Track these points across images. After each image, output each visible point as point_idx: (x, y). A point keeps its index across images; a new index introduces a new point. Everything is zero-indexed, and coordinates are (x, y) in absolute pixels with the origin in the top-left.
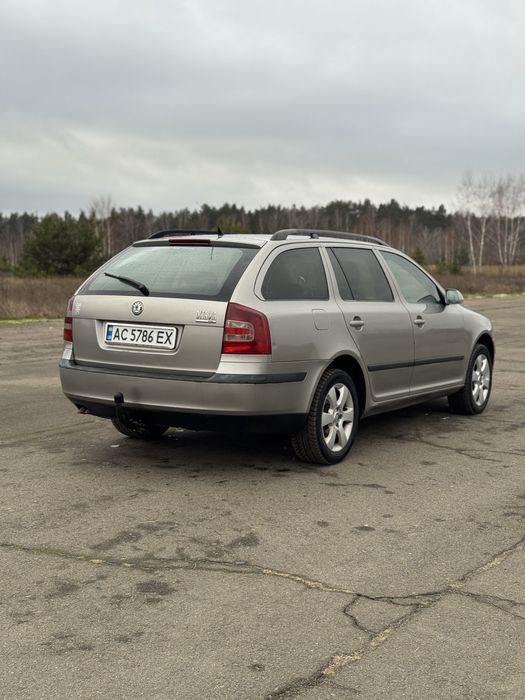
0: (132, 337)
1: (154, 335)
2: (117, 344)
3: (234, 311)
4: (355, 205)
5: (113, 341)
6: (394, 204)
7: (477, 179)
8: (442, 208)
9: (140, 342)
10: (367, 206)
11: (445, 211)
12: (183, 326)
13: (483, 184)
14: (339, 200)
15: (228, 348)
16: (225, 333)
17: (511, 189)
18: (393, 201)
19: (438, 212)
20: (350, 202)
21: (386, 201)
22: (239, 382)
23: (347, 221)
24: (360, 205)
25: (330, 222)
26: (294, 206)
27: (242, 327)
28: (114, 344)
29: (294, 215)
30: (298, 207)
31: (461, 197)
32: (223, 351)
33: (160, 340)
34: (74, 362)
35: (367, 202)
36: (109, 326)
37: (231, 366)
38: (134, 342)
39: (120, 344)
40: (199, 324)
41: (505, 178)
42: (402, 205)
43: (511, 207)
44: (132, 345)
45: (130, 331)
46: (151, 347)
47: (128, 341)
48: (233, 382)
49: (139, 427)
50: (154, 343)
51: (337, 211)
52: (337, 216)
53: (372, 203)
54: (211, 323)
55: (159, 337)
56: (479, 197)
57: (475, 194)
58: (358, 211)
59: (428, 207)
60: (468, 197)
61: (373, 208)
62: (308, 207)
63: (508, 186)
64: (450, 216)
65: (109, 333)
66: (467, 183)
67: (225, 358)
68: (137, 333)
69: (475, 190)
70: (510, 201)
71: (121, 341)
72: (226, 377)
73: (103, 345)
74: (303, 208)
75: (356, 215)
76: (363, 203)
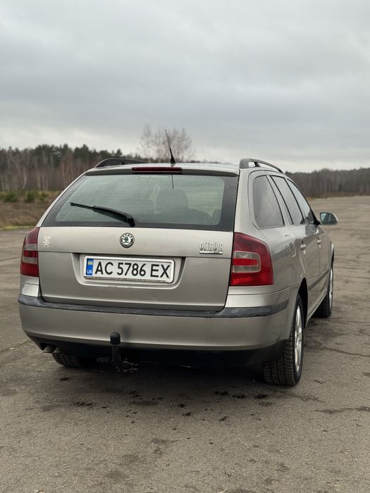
0: (120, 271)
1: (147, 269)
2: (100, 279)
3: (241, 242)
4: (57, 148)
5: (94, 275)
6: (85, 148)
7: (154, 131)
8: (119, 152)
9: (130, 276)
10: (65, 149)
11: (121, 154)
12: (183, 258)
13: (158, 135)
14: (45, 144)
15: (236, 280)
16: (232, 264)
17: (176, 139)
18: (84, 146)
19: (116, 154)
20: (53, 146)
21: (80, 146)
22: (250, 316)
23: (52, 159)
24: (61, 148)
25: (39, 160)
26: (10, 148)
27: (245, 257)
28: (96, 278)
29: (11, 155)
30: (13, 149)
31: (143, 144)
32: (230, 284)
33: (154, 273)
34: (41, 298)
35: (66, 146)
36: (88, 260)
37: (239, 299)
38: (123, 276)
39: (104, 279)
40: (203, 256)
41: (172, 131)
42: (91, 148)
43: (177, 151)
44: (119, 280)
45: (116, 264)
46: (145, 281)
47: (114, 275)
48: (244, 316)
49: (130, 366)
50: (147, 277)
51: (44, 152)
52: (44, 155)
53: (69, 146)
54: (216, 254)
55: (152, 270)
56: (156, 143)
57: (153, 141)
58: (59, 152)
59: (110, 151)
60: (148, 143)
61: (70, 150)
62: (21, 149)
63: (174, 137)
64: (124, 157)
65: (89, 267)
66: (148, 134)
67: (232, 291)
68: (125, 267)
69: (153, 139)
70: (176, 147)
71: (105, 275)
72: (237, 310)
73: (82, 281)
74: (17, 149)
75: (57, 155)
76: (62, 147)
